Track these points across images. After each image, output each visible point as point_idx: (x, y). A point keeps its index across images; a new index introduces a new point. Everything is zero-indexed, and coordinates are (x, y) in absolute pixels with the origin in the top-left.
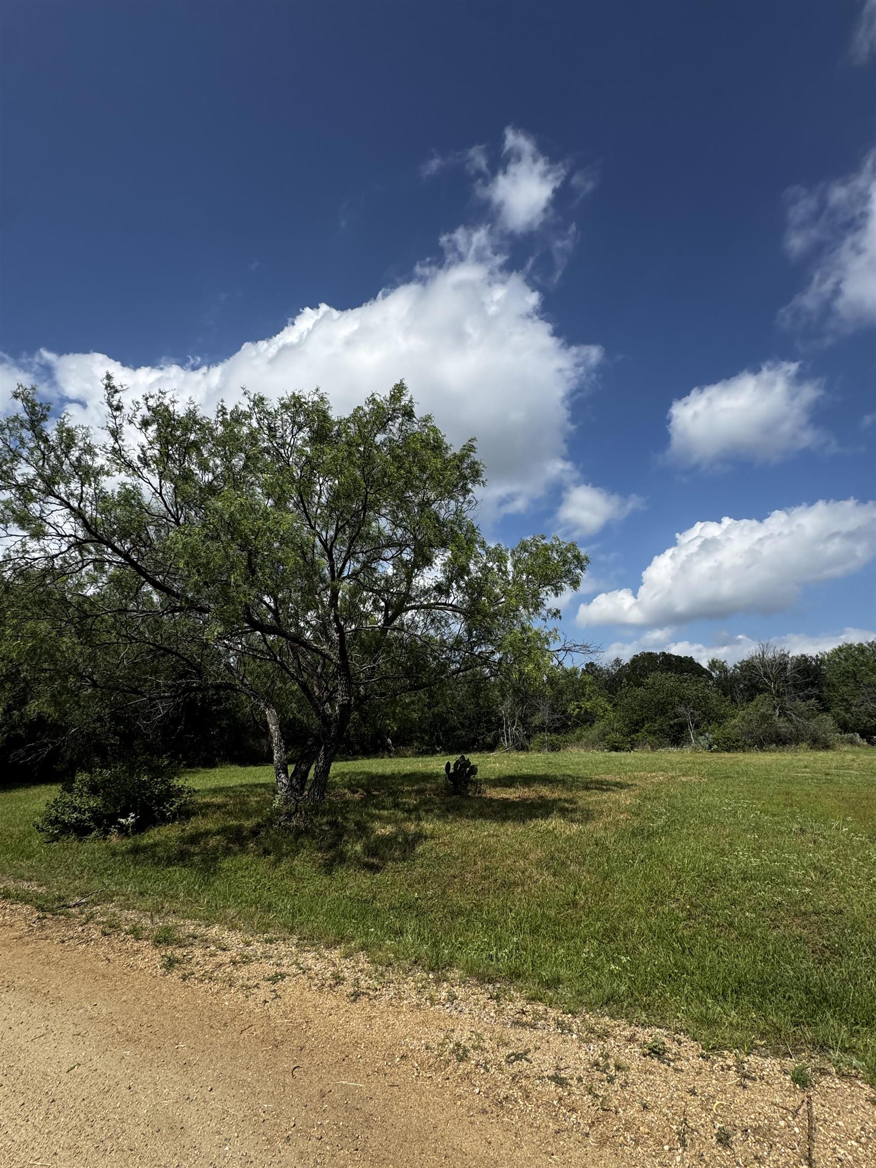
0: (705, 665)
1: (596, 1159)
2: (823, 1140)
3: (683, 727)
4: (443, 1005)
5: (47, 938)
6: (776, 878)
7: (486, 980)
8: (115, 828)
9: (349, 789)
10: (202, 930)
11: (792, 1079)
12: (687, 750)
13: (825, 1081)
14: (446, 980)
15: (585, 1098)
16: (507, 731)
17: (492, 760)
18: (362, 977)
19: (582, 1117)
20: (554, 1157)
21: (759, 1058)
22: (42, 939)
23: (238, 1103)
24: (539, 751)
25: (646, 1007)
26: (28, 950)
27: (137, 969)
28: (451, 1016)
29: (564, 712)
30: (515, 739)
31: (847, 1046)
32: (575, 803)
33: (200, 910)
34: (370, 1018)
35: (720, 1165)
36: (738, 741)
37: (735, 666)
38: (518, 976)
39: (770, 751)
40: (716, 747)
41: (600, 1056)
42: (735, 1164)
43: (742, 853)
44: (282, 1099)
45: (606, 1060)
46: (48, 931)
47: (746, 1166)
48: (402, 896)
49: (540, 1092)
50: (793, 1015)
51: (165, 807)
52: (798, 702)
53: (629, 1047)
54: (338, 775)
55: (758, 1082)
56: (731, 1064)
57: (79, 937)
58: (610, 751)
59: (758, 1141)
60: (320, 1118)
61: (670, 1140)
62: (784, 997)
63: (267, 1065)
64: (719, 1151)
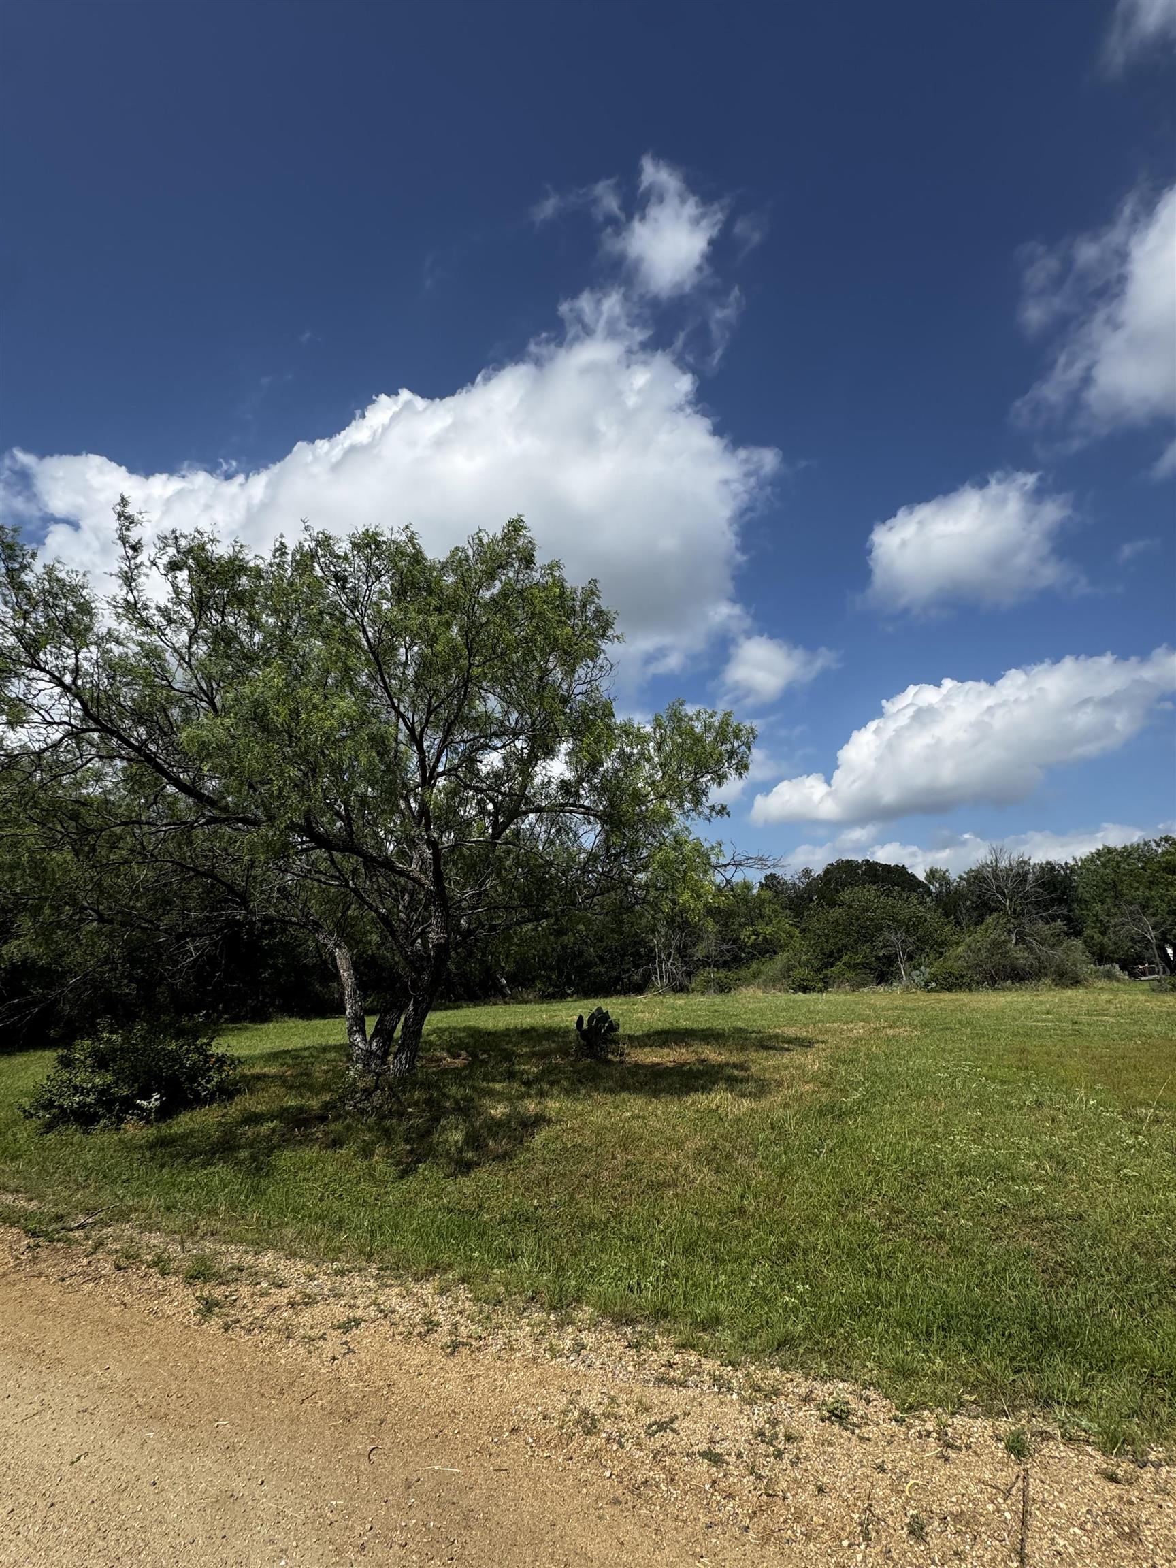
0: (921, 876)
1: (756, 1561)
2: (1039, 1528)
3: (890, 960)
4: (567, 1357)
5: (40, 1275)
6: (1001, 1172)
7: (624, 1321)
8: (133, 1114)
9: (448, 1051)
10: (249, 1259)
11: (1006, 1447)
12: (897, 989)
13: (1048, 1448)
14: (572, 1322)
15: (745, 1480)
16: (660, 967)
17: (640, 1007)
18: (462, 1321)
19: (741, 1505)
20: (704, 1560)
21: (967, 1420)
22: (34, 1276)
23: (298, 1501)
24: (703, 993)
25: (827, 1353)
26: (15, 1292)
27: (161, 1317)
28: (576, 1373)
29: (735, 941)
30: (671, 978)
31: (1077, 1399)
32: (746, 1069)
33: (247, 1230)
34: (471, 1378)
35: (911, 1564)
36: (962, 976)
37: (960, 877)
38: (665, 1315)
39: (1003, 989)
40: (933, 985)
41: (766, 1423)
42: (929, 1562)
43: (959, 1136)
44: (354, 1493)
45: (774, 1427)
46: (42, 1265)
47: (943, 1564)
48: (516, 1203)
49: (688, 1474)
50: (1012, 1359)
51: (199, 1084)
52: (1040, 924)
53: (804, 1409)
54: (434, 1032)
55: (964, 1452)
56: (931, 1429)
57: (83, 1273)
58: (796, 992)
59: (959, 1532)
60: (404, 1518)
61: (850, 1532)
62: (1003, 1335)
63: (336, 1447)
64: (911, 1546)
